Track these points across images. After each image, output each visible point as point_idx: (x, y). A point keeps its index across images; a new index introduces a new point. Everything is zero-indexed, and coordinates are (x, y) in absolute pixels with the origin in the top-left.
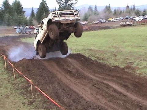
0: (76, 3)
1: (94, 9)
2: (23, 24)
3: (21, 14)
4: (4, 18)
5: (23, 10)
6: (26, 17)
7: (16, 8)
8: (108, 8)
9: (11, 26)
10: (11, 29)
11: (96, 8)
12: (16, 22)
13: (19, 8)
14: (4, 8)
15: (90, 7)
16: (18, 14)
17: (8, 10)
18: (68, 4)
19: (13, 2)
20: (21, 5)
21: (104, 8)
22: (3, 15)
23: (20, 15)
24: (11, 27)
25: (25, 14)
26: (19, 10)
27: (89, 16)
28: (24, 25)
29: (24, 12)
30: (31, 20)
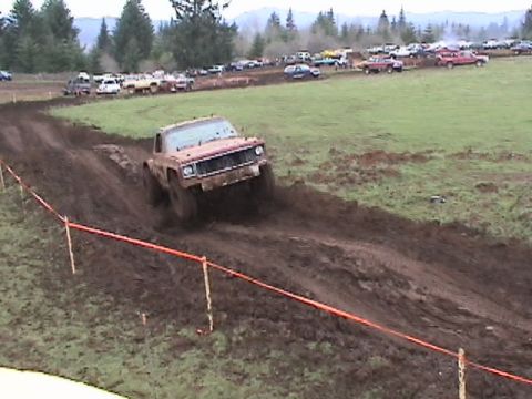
0: (227, 5)
1: (283, 22)
2: (74, 66)
3: (66, 37)
4: (17, 50)
5: (75, 24)
6: (82, 45)
7: (54, 21)
8: (325, 21)
9: (36, 72)
10: (38, 81)
11: (289, 19)
12: (53, 63)
13: (62, 21)
14: (15, 20)
15: (273, 16)
16: (58, 36)
17: (29, 25)
18: (203, 7)
20: (68, 11)
21: (314, 18)
22: (15, 43)
23: (64, 40)
24: (36, 76)
25: (79, 36)
26: (61, 25)
27: (269, 41)
28: (75, 70)
29: (75, 32)
30: (96, 55)
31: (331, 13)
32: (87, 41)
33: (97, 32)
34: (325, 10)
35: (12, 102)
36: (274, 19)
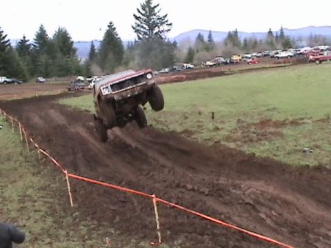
0: (169, 30)
1: (206, 39)
2: (74, 72)
4: (39, 63)
5: (75, 46)
6: (79, 59)
7: (61, 45)
8: (233, 37)
9: (51, 77)
10: (52, 83)
11: (210, 36)
12: (61, 70)
13: (66, 44)
14: (37, 45)
15: (199, 35)
16: (64, 54)
17: (45, 48)
18: (154, 32)
19: (54, 33)
20: (69, 38)
21: (225, 36)
22: (37, 59)
23: (68, 56)
24: (51, 79)
25: (77, 53)
26: (66, 47)
27: (197, 51)
28: (75, 75)
29: (74, 51)
30: (88, 65)
31: (236, 32)
32: (82, 58)
33: (89, 47)
35: (36, 97)
36: (200, 37)
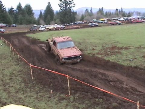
0: (74, 6)
1: (89, 11)
2: (33, 23)
4: (18, 19)
5: (33, 12)
6: (35, 17)
7: (28, 11)
8: (101, 11)
9: (23, 24)
10: (23, 27)
11: (91, 10)
12: (27, 22)
13: (30, 11)
14: (17, 10)
15: (87, 9)
16: (29, 15)
17: (21, 12)
18: (68, 7)
19: (25, 6)
20: (31, 8)
21: (98, 10)
22: (17, 16)
23: (30, 16)
24: (23, 26)
25: (34, 15)
26: (29, 12)
27: (86, 16)
28: (33, 24)
29: (33, 14)
30: (39, 20)
31: (102, 9)
32: (36, 16)
33: (39, 13)
34: (101, 8)
35: (16, 33)
36: (87, 10)
